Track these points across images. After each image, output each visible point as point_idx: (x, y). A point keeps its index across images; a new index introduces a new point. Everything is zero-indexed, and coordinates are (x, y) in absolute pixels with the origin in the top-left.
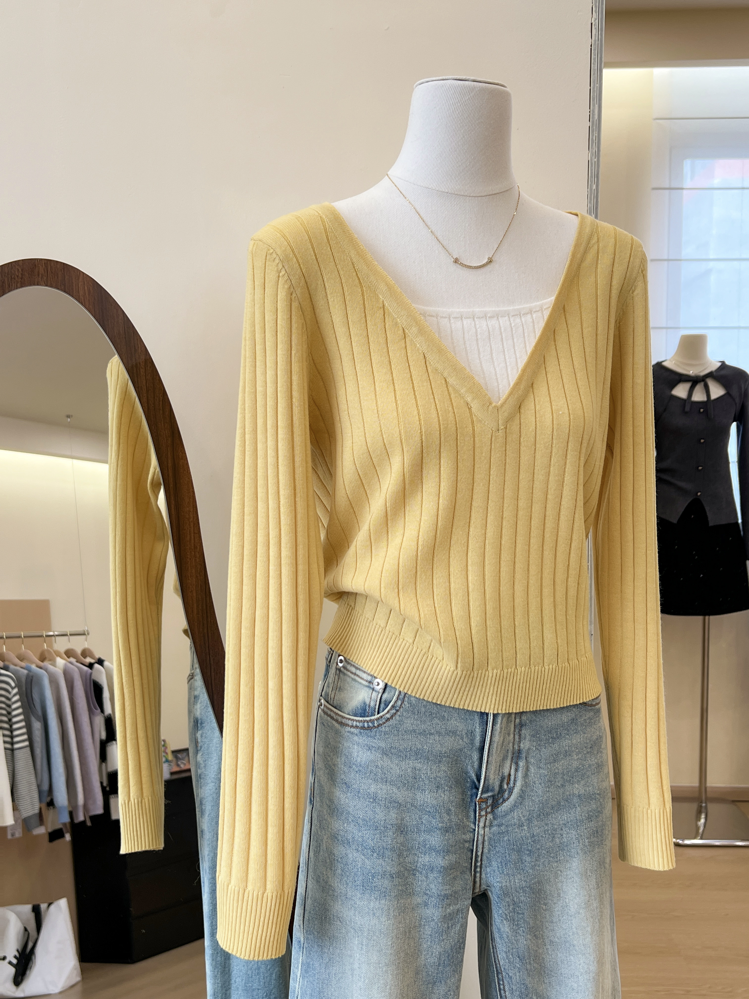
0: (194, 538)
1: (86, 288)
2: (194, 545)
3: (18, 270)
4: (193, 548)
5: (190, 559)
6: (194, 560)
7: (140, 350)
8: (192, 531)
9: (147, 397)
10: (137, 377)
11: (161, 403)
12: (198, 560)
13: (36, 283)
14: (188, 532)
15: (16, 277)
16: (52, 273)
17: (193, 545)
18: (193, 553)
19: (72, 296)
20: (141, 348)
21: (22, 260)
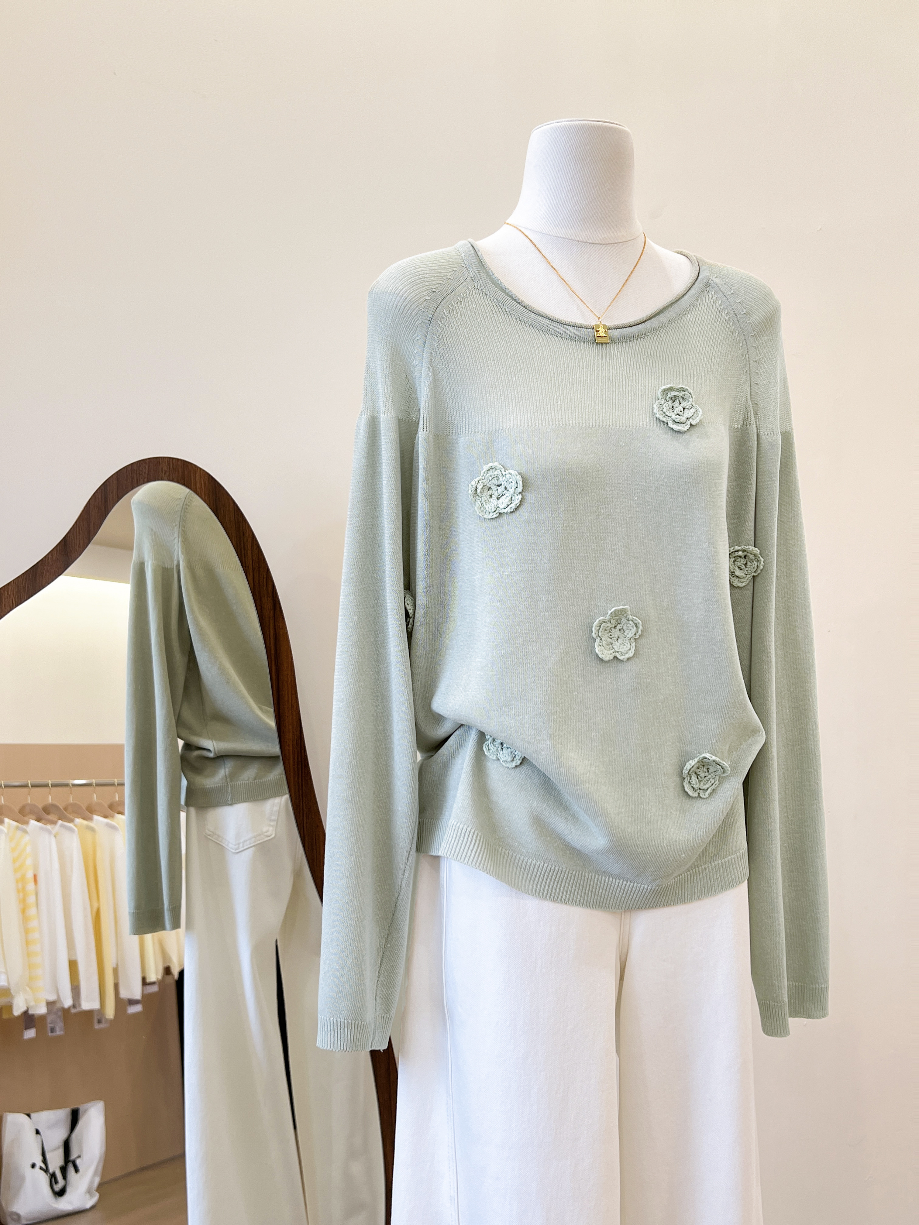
0: (292, 698)
1: (202, 481)
2: (292, 704)
3: (145, 467)
4: (290, 707)
5: (288, 717)
6: (291, 718)
7: (247, 534)
8: (290, 693)
9: (253, 575)
10: (245, 558)
11: (265, 580)
12: (294, 718)
13: (160, 479)
14: (286, 693)
15: (143, 473)
16: (173, 468)
17: (290, 705)
18: (290, 712)
19: (191, 489)
20: (248, 533)
21: (149, 459)
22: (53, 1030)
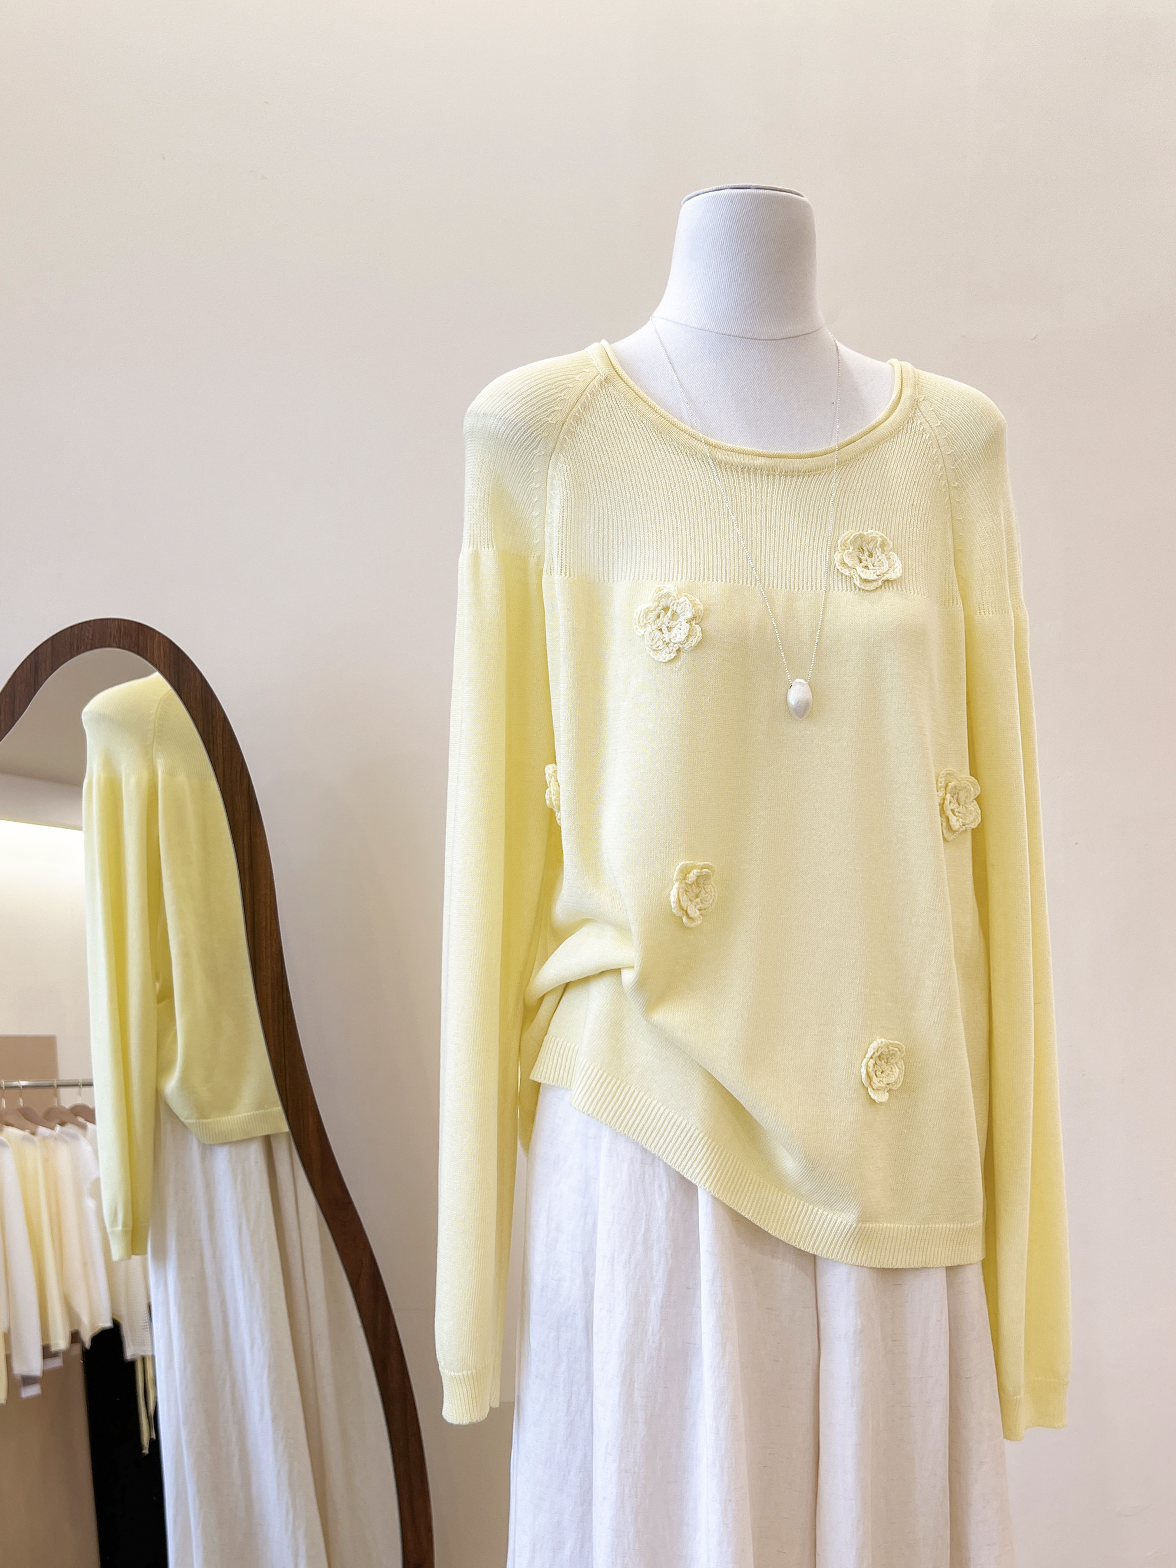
0: (271, 924)
1: (161, 649)
3: (89, 630)
4: (269, 935)
6: (269, 949)
12: (274, 947)
13: (107, 645)
15: (86, 639)
16: (124, 633)
17: (269, 932)
18: (269, 942)
19: (146, 659)
20: (219, 716)
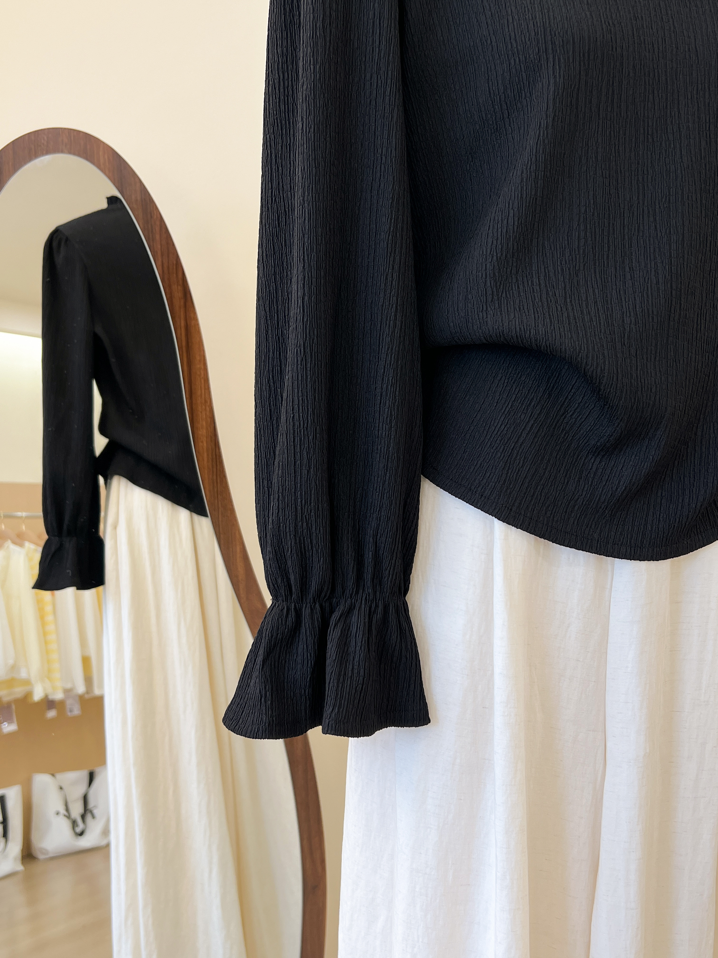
1: (106, 157)
13: (60, 151)
16: (75, 141)
19: (93, 164)
22: (71, 711)
